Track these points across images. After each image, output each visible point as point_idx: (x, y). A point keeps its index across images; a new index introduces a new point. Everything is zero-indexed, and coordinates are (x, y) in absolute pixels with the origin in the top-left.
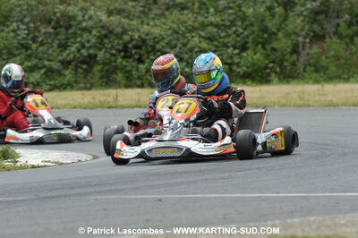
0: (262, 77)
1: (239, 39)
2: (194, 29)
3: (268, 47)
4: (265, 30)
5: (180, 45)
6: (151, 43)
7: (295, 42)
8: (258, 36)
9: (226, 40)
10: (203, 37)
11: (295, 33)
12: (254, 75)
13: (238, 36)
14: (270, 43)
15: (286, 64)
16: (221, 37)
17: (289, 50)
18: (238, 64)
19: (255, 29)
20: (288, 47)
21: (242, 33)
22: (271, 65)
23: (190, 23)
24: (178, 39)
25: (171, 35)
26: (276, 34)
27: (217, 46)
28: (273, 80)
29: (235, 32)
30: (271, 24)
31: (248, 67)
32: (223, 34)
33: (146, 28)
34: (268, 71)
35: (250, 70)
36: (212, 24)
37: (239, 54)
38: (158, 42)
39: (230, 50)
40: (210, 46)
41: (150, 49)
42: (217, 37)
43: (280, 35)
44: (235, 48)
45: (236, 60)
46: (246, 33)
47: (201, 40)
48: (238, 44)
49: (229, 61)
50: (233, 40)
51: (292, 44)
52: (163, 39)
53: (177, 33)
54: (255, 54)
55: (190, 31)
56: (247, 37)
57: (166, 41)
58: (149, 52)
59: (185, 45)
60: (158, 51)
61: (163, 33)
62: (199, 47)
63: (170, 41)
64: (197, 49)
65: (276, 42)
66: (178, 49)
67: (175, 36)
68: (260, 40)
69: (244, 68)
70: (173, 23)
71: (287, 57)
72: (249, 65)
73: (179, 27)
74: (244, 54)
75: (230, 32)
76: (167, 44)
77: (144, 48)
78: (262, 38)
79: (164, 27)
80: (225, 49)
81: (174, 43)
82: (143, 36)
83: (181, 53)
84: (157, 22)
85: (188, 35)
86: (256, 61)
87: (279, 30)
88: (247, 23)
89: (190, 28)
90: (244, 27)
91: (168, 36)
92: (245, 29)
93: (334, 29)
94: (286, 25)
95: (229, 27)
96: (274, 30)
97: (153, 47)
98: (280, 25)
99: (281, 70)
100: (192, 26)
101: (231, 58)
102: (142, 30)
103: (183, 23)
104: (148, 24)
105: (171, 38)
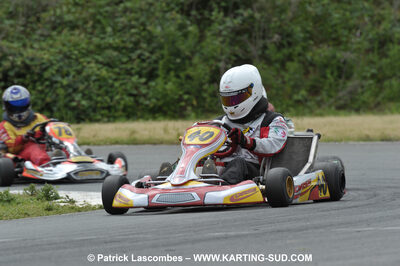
0: (175, 112)
1: (145, 65)
2: (89, 53)
3: (182, 75)
4: (177, 53)
5: (73, 73)
6: (37, 70)
7: (214, 68)
8: (169, 61)
9: (129, 66)
10: (101, 63)
11: (213, 57)
12: (165, 108)
13: (143, 61)
14: (185, 70)
15: (205, 95)
16: (123, 63)
17: (207, 78)
18: (145, 96)
19: (165, 52)
20: (206, 74)
21: (148, 58)
22: (186, 97)
23: (84, 45)
24: (70, 66)
25: (62, 60)
26: (190, 59)
27: (119, 74)
28: (189, 115)
29: (139, 57)
30: (184, 47)
31: (158, 100)
32: (125, 59)
33: (29, 52)
34: (183, 104)
35: (160, 103)
36: (110, 47)
37: (146, 83)
38: (46, 69)
39: (135, 79)
40: (111, 74)
41: (36, 78)
42: (118, 63)
43: (196, 60)
44: (141, 76)
45: (144, 91)
46: (154, 57)
47: (100, 66)
48: (144, 72)
49: (135, 92)
50: (138, 66)
51: (212, 71)
52: (52, 64)
53: (69, 57)
54: (166, 83)
55: (85, 55)
56: (156, 62)
57: (55, 68)
58: (34, 82)
59: (79, 72)
60: (47, 80)
61: (52, 58)
62: (97, 75)
63: (61, 67)
64: (94, 78)
65: (191, 69)
66: (71, 77)
67: (66, 61)
68: (172, 66)
69: (154, 100)
70: (64, 45)
71: (206, 87)
72: (159, 96)
73: (70, 51)
74: (152, 84)
75: (134, 56)
76: (58, 71)
77: (28, 76)
78: (174, 64)
79: (52, 50)
80: (128, 77)
81: (65, 70)
82: (28, 62)
83: (75, 82)
84: (44, 44)
85: (82, 60)
86: (169, 92)
87: (193, 53)
88: (154, 45)
89: (84, 51)
90: (150, 49)
91: (58, 61)
92: (152, 53)
93: (260, 52)
94: (202, 48)
95: (132, 50)
96: (188, 53)
97: (40, 75)
98: (195, 47)
99: (198, 103)
100: (87, 50)
101: (137, 88)
102: (25, 54)
103: (76, 45)
104: (32, 47)
105: (61, 64)
